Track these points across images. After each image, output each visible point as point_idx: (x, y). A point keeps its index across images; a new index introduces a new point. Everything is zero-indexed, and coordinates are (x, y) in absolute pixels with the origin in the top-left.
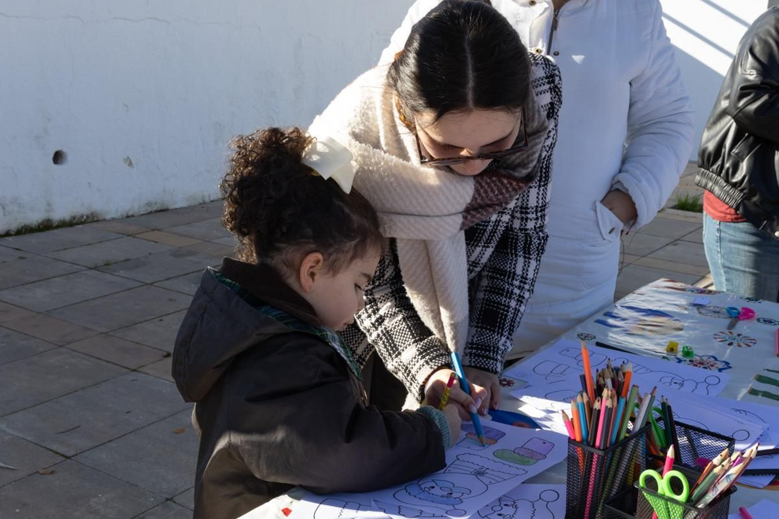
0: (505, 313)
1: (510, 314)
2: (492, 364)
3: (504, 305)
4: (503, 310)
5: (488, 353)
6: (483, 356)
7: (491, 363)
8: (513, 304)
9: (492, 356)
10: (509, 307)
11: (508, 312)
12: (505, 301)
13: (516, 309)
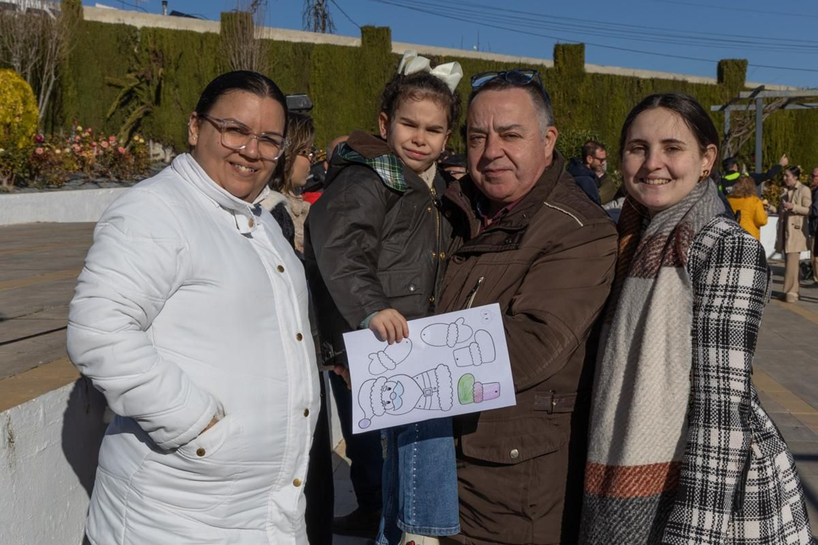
0: (692, 486)
1: (697, 485)
2: (683, 541)
3: (691, 479)
4: (691, 483)
5: (678, 531)
6: (674, 534)
7: (681, 541)
8: (699, 476)
9: (682, 534)
10: (695, 479)
11: (695, 484)
12: (691, 475)
13: (703, 480)
